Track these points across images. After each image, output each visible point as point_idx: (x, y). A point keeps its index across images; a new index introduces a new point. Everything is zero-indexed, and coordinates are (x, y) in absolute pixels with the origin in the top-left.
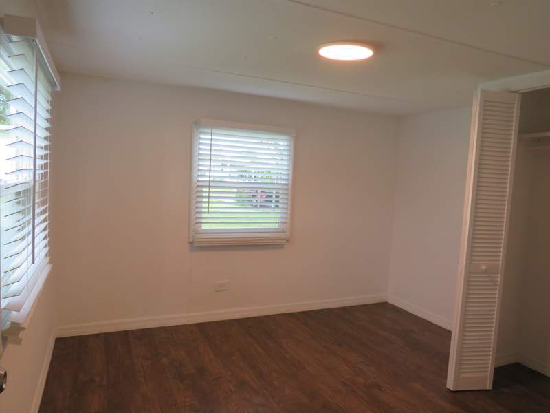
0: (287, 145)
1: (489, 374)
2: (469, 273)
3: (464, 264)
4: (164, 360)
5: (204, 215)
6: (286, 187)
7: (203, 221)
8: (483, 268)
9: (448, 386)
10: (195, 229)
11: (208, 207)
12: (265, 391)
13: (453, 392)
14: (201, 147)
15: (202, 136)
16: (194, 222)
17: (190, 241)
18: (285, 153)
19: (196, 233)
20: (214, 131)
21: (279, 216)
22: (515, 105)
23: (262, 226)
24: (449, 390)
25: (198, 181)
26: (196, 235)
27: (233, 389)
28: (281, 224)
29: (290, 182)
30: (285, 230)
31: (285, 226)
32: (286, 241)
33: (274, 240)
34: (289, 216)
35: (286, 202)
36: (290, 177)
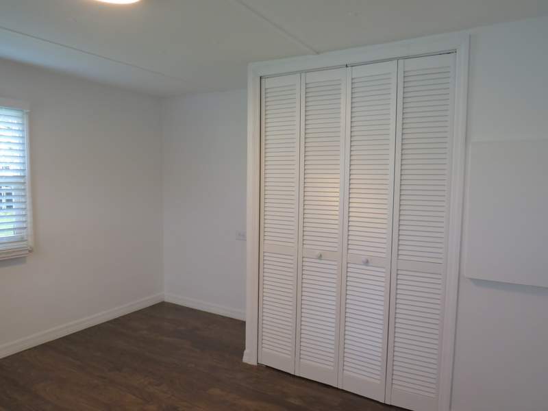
6: (22, 181)
28: (18, 231)
29: (27, 173)
30: (26, 239)
31: (24, 233)
32: (27, 252)
33: (8, 253)
34: (29, 220)
35: (23, 200)
36: (27, 167)
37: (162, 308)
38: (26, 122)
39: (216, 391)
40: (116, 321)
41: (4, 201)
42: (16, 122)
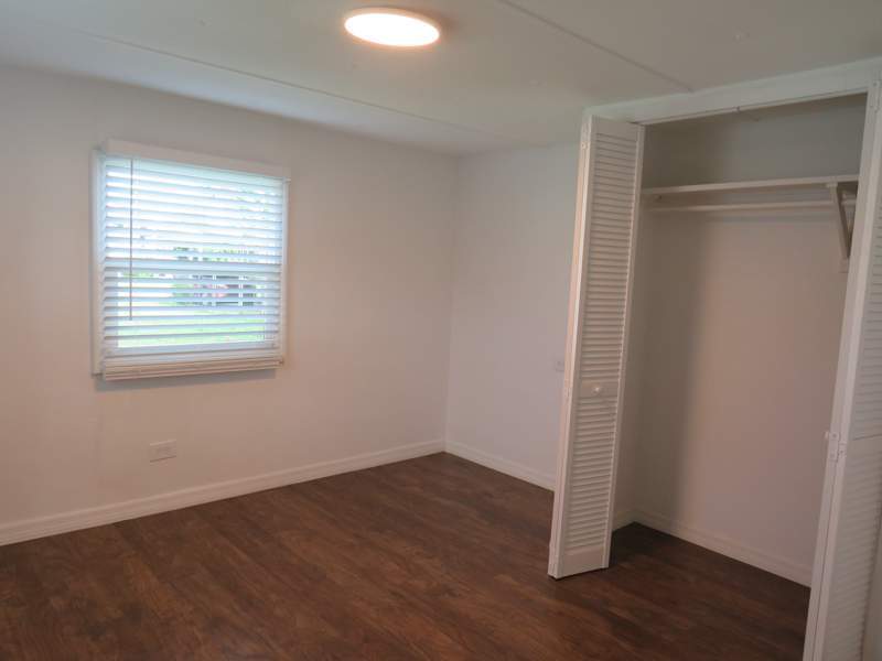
0: (276, 196)
1: (604, 545)
2: (579, 399)
3: (572, 385)
4: (57, 603)
5: (121, 323)
6: (277, 270)
7: (120, 333)
8: (597, 389)
9: (550, 573)
10: (103, 350)
11: (131, 308)
12: (259, 630)
13: (559, 580)
14: (110, 194)
15: (111, 174)
16: (102, 337)
17: (97, 371)
18: (271, 210)
19: (107, 357)
20: (136, 165)
21: (265, 320)
22: (637, 144)
23: (222, 340)
24: (553, 577)
25: (108, 259)
26: (109, 360)
27: (200, 636)
28: (269, 335)
29: (283, 261)
30: (276, 345)
31: (276, 338)
32: (277, 363)
33: (257, 362)
34: (282, 321)
35: (276, 295)
36: (283, 252)
37: (441, 459)
38: (285, 193)
39: (507, 579)
40: (379, 469)
41: (241, 296)
42: (273, 194)
